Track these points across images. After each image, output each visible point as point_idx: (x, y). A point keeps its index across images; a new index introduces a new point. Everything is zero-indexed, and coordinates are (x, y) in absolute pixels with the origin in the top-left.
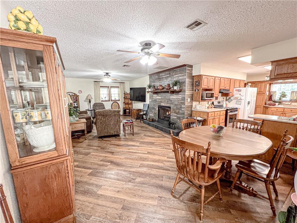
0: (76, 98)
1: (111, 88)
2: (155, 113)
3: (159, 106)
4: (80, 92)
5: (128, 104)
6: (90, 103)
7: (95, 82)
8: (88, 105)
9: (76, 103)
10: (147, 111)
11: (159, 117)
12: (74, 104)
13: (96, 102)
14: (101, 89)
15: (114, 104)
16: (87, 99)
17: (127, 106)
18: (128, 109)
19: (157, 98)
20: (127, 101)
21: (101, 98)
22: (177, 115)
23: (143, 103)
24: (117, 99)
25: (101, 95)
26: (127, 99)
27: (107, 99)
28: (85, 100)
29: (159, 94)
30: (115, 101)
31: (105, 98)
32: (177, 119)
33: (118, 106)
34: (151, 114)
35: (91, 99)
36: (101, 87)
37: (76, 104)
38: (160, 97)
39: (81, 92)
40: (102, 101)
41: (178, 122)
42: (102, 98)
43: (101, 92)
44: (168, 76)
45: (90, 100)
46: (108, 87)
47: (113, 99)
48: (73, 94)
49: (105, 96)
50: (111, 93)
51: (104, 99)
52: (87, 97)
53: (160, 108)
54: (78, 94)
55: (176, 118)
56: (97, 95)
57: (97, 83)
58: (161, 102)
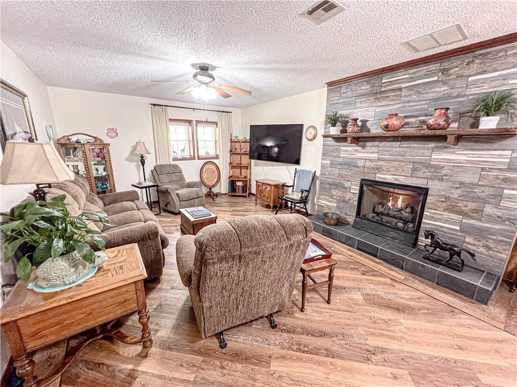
0: (101, 152)
1: (197, 126)
2: (344, 201)
3: (362, 180)
4: (113, 132)
5: (240, 167)
6: (143, 163)
7: (155, 105)
8: (138, 170)
9: (103, 167)
10: (308, 191)
11: (358, 213)
12: (97, 170)
13: (159, 164)
14: (172, 127)
15: (207, 167)
16: (132, 153)
17: (237, 171)
18: (240, 181)
19: (359, 155)
20: (237, 159)
21: (172, 151)
22: (464, 221)
23: (292, 168)
24: (212, 153)
25: (172, 143)
26: (238, 154)
27: (186, 154)
28: (130, 155)
29: (368, 144)
30: (210, 161)
31: (183, 150)
32: (460, 231)
33: (216, 173)
34: (323, 201)
35: (145, 155)
36: (170, 120)
37: (101, 168)
38: (376, 155)
39: (115, 134)
40: (175, 159)
41: (464, 242)
42: (174, 152)
43: (172, 136)
44: (436, 78)
45: (142, 157)
46: (190, 122)
47: (202, 153)
48: (92, 140)
49: (181, 145)
50: (198, 139)
51: (179, 155)
52: (135, 148)
53: (365, 188)
54: (106, 140)
55: (458, 228)
56: (161, 142)
57: (160, 110)
58: (378, 169)
